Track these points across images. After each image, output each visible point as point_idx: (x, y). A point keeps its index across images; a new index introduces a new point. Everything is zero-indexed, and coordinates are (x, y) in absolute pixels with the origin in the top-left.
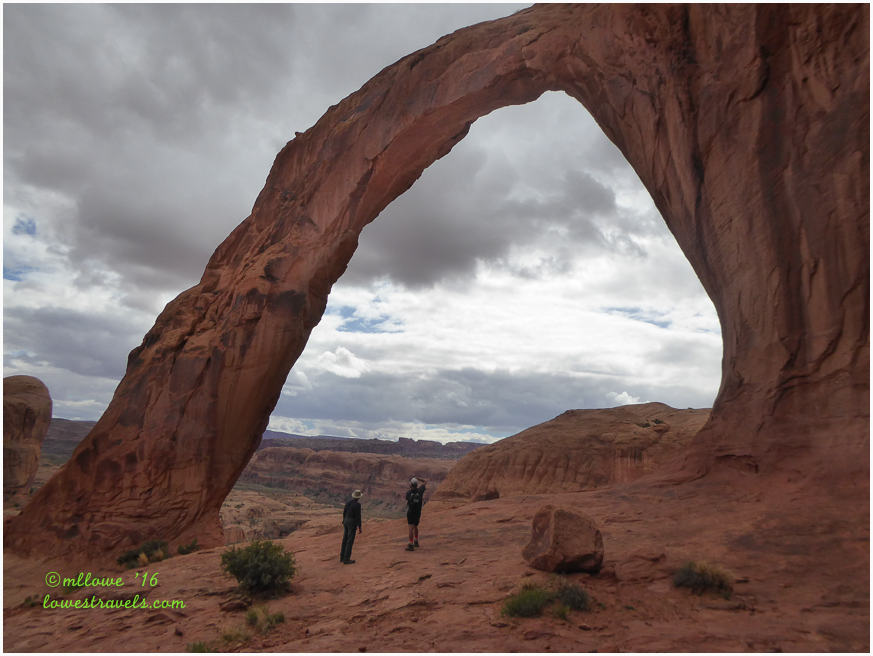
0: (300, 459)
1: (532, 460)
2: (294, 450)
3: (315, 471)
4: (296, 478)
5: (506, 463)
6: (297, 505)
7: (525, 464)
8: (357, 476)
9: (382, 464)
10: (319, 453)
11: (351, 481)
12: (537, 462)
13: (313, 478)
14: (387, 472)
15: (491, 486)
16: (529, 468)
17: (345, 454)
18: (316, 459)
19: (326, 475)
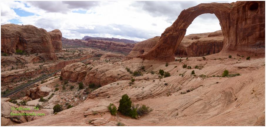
0: (96, 42)
1: (150, 45)
2: (94, 40)
3: (99, 44)
4: (95, 45)
5: (145, 45)
6: (99, 51)
7: (149, 45)
8: (106, 45)
9: (111, 43)
10: (99, 41)
11: (105, 46)
12: (151, 45)
13: (98, 45)
14: (112, 44)
15: (143, 49)
16: (150, 46)
17: (104, 41)
18: (99, 42)
19: (101, 45)
